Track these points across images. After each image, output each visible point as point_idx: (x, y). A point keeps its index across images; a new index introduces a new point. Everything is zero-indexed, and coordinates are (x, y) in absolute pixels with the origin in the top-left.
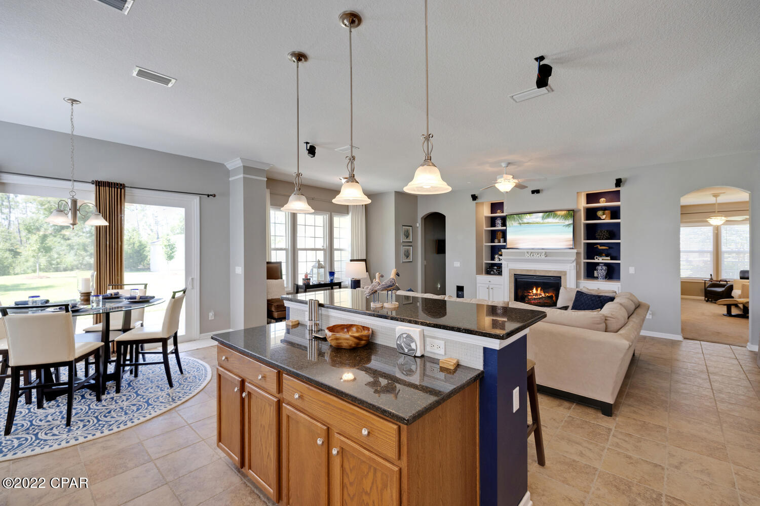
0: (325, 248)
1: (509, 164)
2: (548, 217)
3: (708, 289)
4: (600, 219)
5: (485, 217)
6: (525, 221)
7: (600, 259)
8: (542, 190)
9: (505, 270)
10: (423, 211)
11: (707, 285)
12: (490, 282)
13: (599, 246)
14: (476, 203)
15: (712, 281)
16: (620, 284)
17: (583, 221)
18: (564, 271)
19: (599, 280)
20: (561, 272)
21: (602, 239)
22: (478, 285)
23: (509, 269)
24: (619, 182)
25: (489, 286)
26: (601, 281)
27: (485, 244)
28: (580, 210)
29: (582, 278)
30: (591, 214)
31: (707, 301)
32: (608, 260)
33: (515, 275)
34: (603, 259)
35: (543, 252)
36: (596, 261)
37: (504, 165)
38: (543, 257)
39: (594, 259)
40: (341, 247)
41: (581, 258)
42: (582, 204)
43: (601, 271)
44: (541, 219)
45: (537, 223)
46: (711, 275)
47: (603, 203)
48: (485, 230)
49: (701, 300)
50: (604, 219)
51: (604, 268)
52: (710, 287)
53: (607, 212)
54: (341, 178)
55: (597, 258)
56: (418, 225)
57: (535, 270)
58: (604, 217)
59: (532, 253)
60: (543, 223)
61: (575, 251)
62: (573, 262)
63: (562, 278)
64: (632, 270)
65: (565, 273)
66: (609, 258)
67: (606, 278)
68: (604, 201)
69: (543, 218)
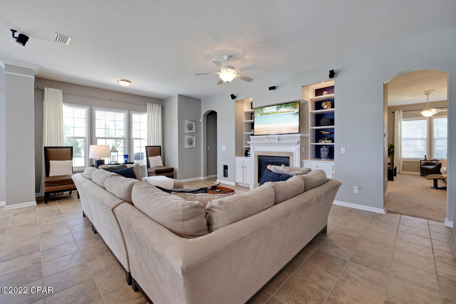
0: (124, 137)
1: (230, 57)
2: (281, 107)
3: (423, 166)
4: (323, 108)
5: (245, 112)
6: (265, 112)
7: (323, 142)
8: (278, 87)
9: (252, 153)
10: (205, 110)
11: (422, 164)
12: (243, 162)
13: (323, 131)
14: (235, 101)
15: (425, 161)
16: (334, 162)
17: (311, 110)
18: (290, 152)
19: (322, 159)
20: (289, 153)
21: (325, 126)
22: (236, 164)
23: (255, 151)
24: (332, 74)
25: (243, 165)
26: (323, 161)
27: (244, 133)
28: (308, 102)
29: (309, 158)
30: (318, 105)
31: (422, 176)
32: (329, 142)
33: (258, 156)
34: (325, 142)
35: (276, 137)
36: (320, 144)
37: (226, 58)
38: (277, 141)
39: (319, 143)
40: (141, 137)
41: (308, 142)
42: (310, 96)
43: (324, 152)
44: (276, 109)
45: (273, 113)
46: (425, 156)
47: (325, 95)
48: (245, 123)
49: (418, 175)
50: (326, 109)
51: (326, 149)
52: (424, 166)
53: (328, 102)
54: (119, 80)
55: (320, 141)
56: (201, 120)
57: (272, 152)
58: (326, 107)
59: (269, 138)
60: (277, 113)
61: (299, 135)
62: (298, 144)
63: (290, 158)
64: (343, 150)
65: (292, 153)
66: (330, 141)
67: (328, 158)
68: (326, 93)
69: (277, 109)
